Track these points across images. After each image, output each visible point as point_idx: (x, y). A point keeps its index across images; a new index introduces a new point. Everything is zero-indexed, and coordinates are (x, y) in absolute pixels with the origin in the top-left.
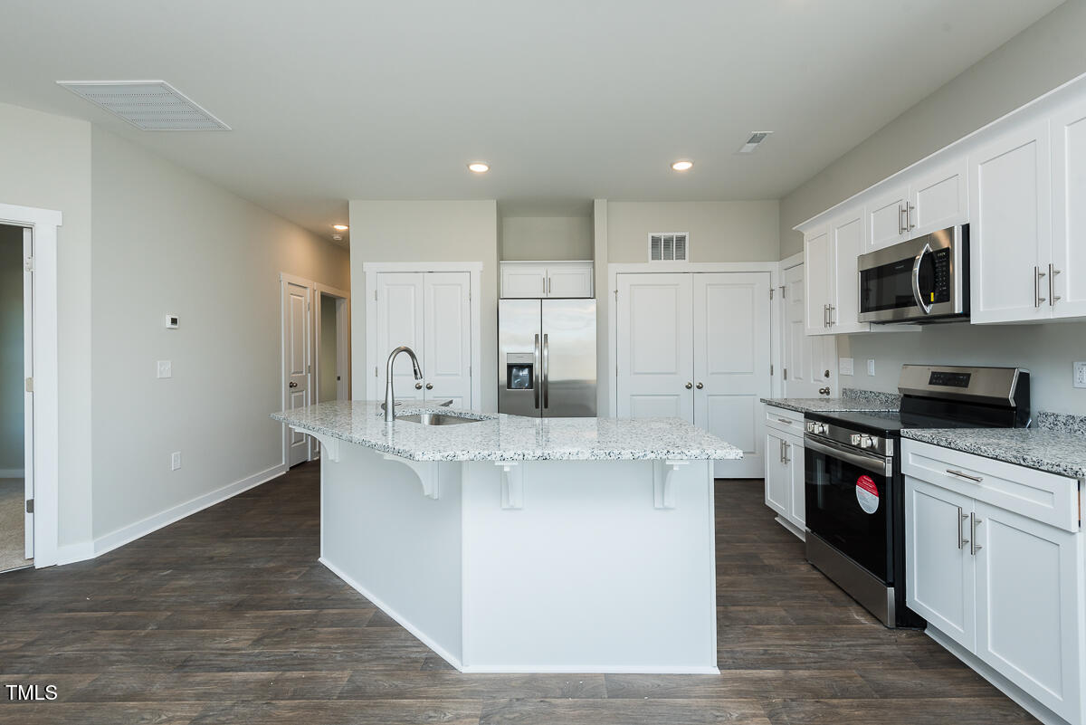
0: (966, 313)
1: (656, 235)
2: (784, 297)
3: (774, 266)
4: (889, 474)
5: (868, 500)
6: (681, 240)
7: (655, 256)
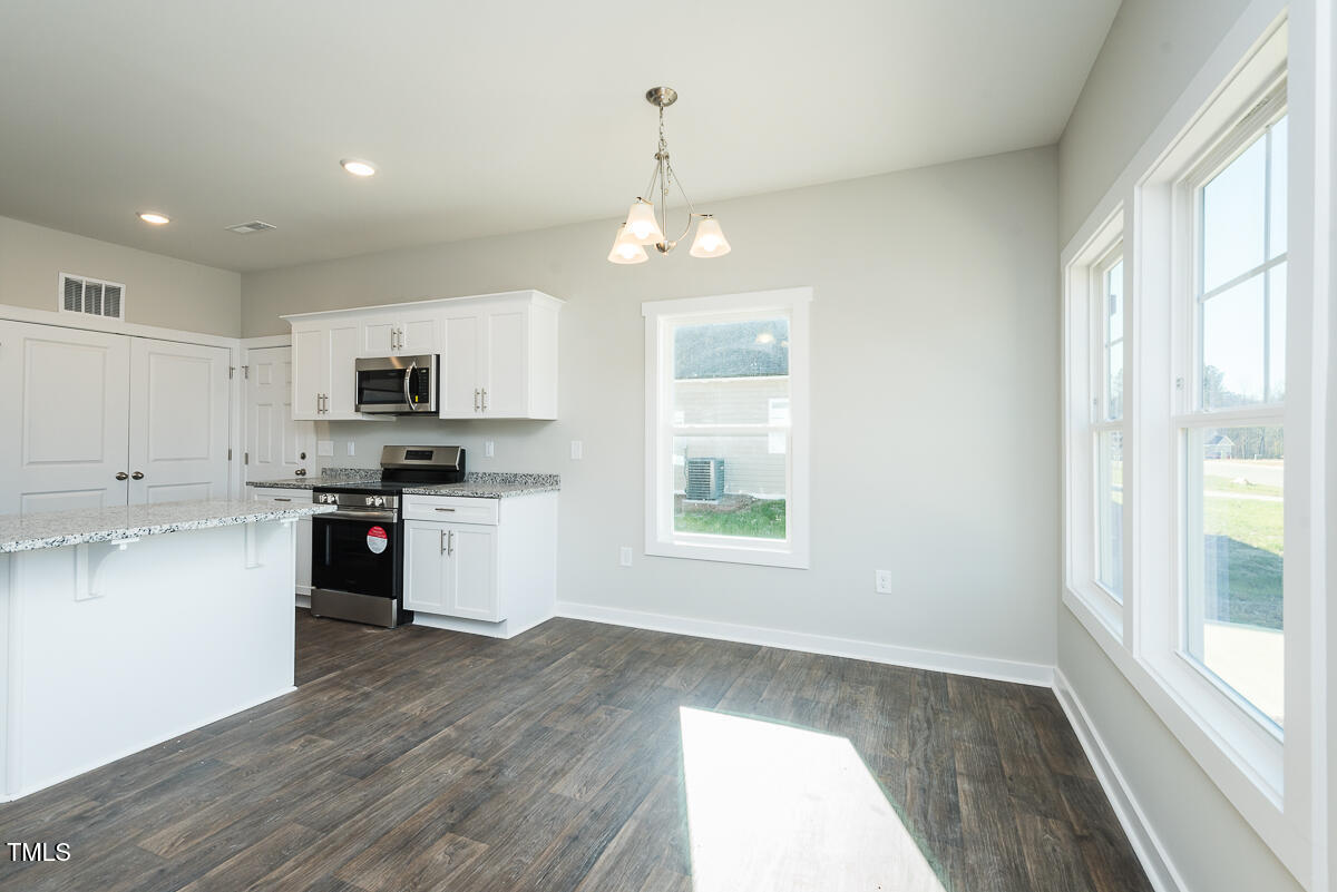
0: (437, 412)
2: (246, 377)
3: (235, 343)
4: (395, 521)
5: (377, 544)
6: (114, 293)
7: (68, 307)
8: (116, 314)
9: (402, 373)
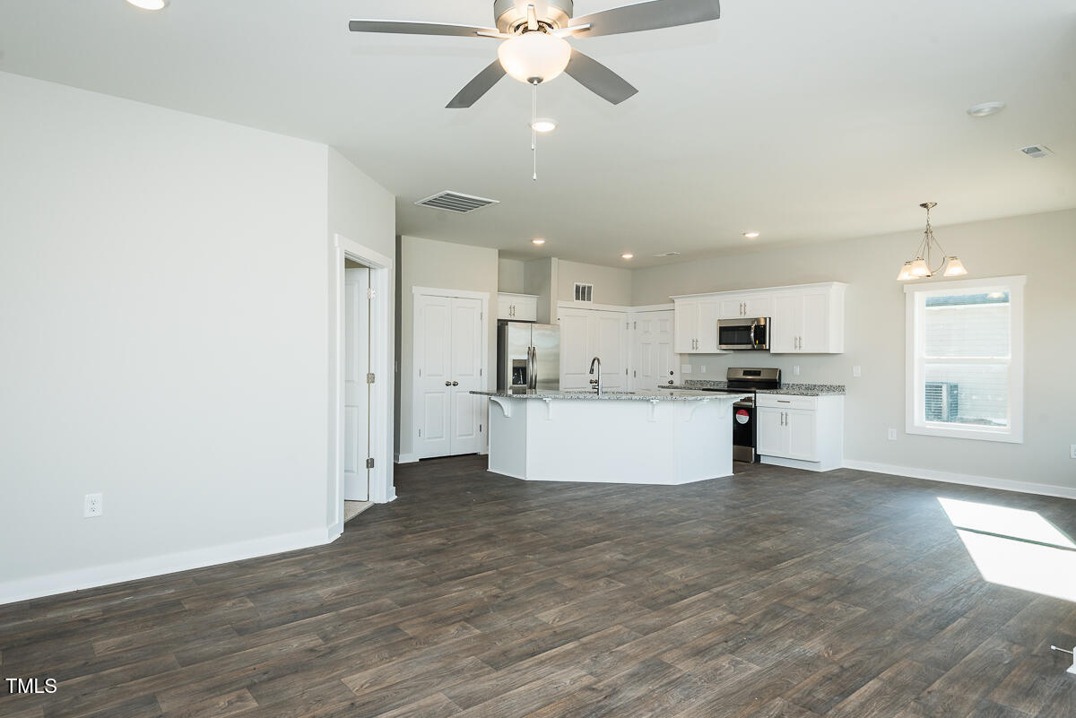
0: (769, 350)
1: (579, 284)
3: (629, 309)
4: (753, 407)
6: (589, 289)
7: (577, 298)
8: (589, 299)
9: (749, 328)
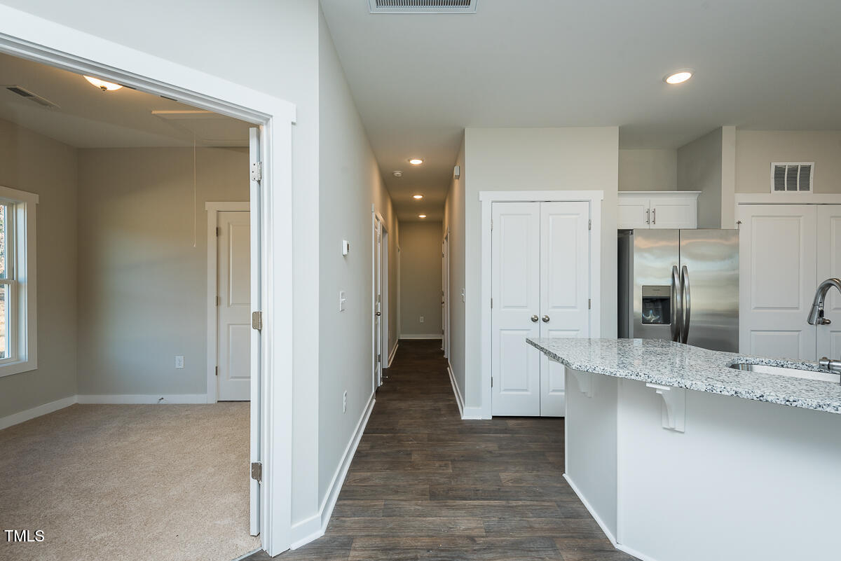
6: (806, 170)
7: (780, 188)
